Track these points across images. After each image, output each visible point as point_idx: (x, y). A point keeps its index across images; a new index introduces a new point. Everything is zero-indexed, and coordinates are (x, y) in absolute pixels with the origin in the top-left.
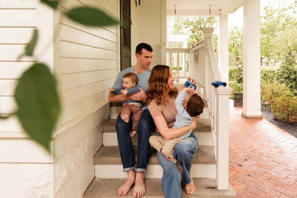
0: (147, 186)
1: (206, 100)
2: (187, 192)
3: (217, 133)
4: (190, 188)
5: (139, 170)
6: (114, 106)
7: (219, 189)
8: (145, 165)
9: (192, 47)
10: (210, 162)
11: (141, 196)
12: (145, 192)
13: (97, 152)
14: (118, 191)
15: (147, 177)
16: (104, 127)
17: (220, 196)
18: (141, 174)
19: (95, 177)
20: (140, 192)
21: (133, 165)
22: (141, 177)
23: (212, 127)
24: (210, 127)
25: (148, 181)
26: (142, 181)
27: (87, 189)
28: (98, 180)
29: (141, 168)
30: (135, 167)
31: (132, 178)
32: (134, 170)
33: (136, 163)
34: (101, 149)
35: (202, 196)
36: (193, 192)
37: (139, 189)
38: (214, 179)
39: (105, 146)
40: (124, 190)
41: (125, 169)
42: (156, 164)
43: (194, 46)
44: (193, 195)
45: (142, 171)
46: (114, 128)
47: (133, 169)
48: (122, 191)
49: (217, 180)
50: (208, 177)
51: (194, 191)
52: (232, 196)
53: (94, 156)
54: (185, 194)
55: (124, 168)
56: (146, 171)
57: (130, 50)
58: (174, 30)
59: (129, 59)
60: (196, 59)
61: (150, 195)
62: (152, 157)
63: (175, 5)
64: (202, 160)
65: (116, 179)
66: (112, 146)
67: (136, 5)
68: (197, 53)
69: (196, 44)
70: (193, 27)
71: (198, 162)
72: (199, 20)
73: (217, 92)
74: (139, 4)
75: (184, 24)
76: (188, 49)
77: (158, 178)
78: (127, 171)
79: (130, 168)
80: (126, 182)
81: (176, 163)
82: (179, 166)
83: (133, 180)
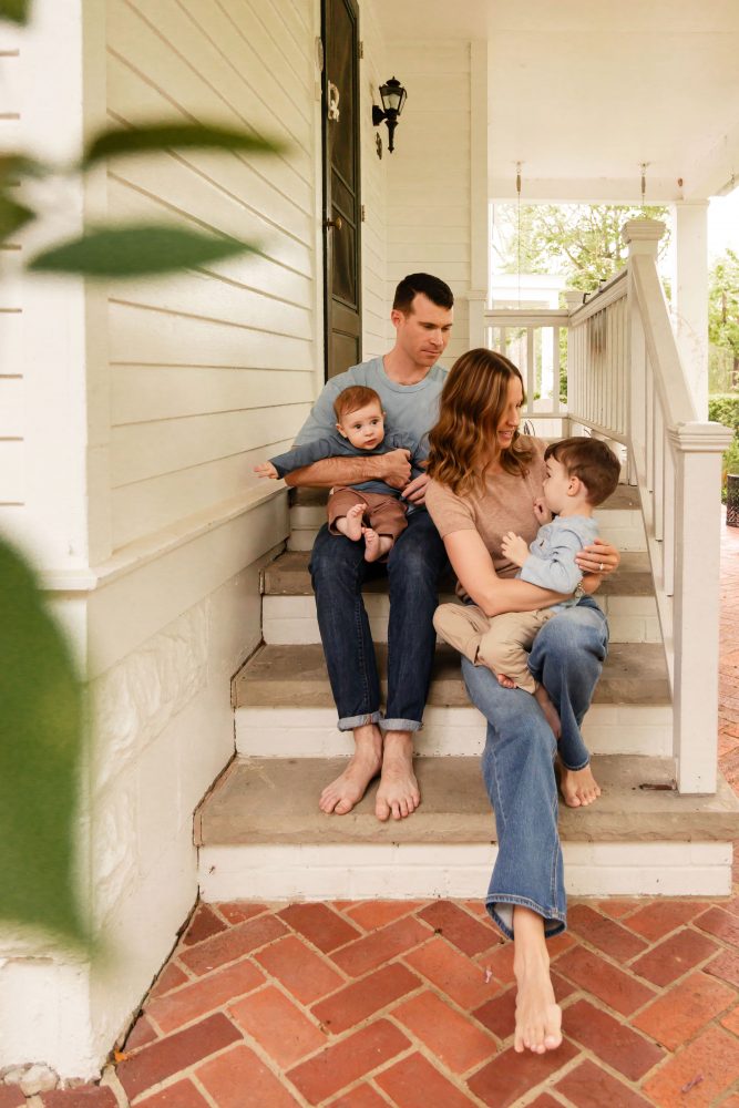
1: (634, 483)
2: (571, 801)
3: (676, 597)
4: (579, 789)
5: (396, 724)
6: (303, 505)
7: (683, 789)
8: (415, 706)
9: (582, 304)
10: (650, 697)
11: (404, 814)
12: (420, 803)
13: (244, 664)
14: (322, 800)
15: (425, 752)
16: (267, 574)
17: (688, 814)
18: (403, 738)
19: (236, 752)
20: (399, 800)
21: (372, 707)
22: (405, 752)
23: (657, 573)
24: (650, 575)
25: (428, 767)
26: (406, 764)
27: (207, 793)
28: (249, 763)
29: (401, 717)
30: (382, 714)
31: (372, 751)
32: (377, 725)
34: (257, 654)
35: (624, 814)
36: (591, 801)
37: (397, 789)
38: (662, 758)
39: (272, 646)
40: (342, 794)
41: (343, 720)
42: (456, 705)
43: (588, 298)
44: (589, 812)
45: (407, 729)
46: (306, 577)
47: (374, 720)
48: (335, 797)
49: (676, 760)
50: (642, 753)
51: (594, 798)
52: (730, 814)
53: (233, 677)
55: (340, 717)
56: (420, 730)
57: (358, 311)
58: (511, 259)
59: (354, 344)
60: (598, 344)
61: (438, 812)
62: (443, 679)
63: (519, 163)
64: (623, 691)
65: (312, 760)
66: (297, 646)
67: (379, 152)
68: (601, 324)
69: (597, 291)
70: (580, 250)
71: (606, 697)
72: (600, 225)
73: (680, 443)
74: (391, 149)
75: (550, 240)
76: (565, 313)
77: (466, 755)
78: (351, 729)
79: (363, 716)
80: (349, 769)
81: (533, 695)
82: (544, 705)
83: (376, 762)
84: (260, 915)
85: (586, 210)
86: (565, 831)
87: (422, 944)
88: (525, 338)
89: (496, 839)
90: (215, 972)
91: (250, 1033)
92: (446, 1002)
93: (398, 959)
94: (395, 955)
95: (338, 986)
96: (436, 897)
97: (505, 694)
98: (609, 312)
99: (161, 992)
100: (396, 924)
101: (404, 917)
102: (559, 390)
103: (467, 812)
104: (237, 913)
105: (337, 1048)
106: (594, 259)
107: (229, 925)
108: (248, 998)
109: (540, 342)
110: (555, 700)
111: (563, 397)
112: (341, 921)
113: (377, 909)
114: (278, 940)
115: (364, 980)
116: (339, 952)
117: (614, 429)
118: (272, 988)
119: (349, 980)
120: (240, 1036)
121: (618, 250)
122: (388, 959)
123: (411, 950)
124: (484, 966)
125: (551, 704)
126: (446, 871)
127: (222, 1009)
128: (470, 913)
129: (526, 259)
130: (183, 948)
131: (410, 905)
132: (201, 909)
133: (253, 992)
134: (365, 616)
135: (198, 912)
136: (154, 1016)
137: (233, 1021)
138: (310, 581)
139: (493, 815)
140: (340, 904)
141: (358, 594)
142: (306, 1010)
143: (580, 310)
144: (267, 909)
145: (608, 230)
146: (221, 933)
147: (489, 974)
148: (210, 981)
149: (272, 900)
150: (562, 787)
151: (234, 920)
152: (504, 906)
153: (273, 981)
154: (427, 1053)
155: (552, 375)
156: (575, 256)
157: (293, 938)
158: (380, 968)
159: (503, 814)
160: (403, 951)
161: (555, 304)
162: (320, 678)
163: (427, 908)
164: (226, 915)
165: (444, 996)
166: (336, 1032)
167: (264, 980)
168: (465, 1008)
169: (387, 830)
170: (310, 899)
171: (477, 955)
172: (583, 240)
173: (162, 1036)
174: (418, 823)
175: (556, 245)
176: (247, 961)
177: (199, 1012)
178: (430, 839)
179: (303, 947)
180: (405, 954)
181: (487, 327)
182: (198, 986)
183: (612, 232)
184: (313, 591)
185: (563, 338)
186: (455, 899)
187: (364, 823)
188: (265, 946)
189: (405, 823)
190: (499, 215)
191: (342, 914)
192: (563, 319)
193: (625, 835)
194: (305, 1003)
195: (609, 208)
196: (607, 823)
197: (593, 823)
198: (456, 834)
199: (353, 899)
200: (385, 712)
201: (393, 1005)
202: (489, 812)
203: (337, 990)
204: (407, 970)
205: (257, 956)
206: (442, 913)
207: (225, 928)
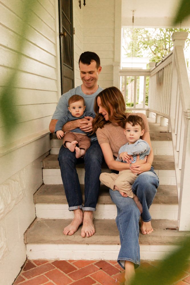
0: (96, 226)
1: (170, 132)
2: (143, 232)
3: (182, 170)
4: (146, 229)
5: (87, 209)
6: (55, 139)
7: (180, 229)
8: (94, 203)
9: (155, 67)
10: (171, 202)
11: (90, 235)
12: (95, 232)
13: (38, 190)
14: (64, 231)
16: (44, 162)
17: (181, 237)
18: (90, 213)
19: (36, 217)
20: (89, 231)
21: (80, 204)
22: (90, 217)
23: (176, 162)
24: (174, 163)
25: (97, 222)
26: (91, 221)
27: (28, 229)
28: (40, 220)
29: (89, 207)
30: (83, 206)
31: (80, 217)
32: (81, 209)
33: (84, 202)
34: (41, 187)
35: (161, 237)
36: (150, 233)
37: (88, 228)
38: (174, 221)
39: (46, 185)
40: (70, 229)
41: (71, 207)
42: (107, 204)
43: (157, 64)
44: (149, 236)
45: (91, 210)
46: (57, 162)
47: (80, 208)
48: (68, 230)
49: (179, 221)
50: (167, 219)
51: (151, 232)
53: (34, 194)
54: (141, 234)
55: (69, 207)
56: (95, 211)
57: (73, 70)
58: (129, 51)
59: (72, 83)
60: (160, 82)
61: (101, 235)
62: (103, 195)
63: (133, 11)
64: (163, 200)
65: (60, 220)
66: (55, 185)
67: (80, 6)
68: (162, 74)
69: (161, 62)
70: (155, 47)
71: (157, 202)
72: (163, 38)
73: (188, 116)
74: (84, 4)
75: (144, 44)
76: (148, 71)
77: (110, 219)
78: (73, 210)
79: (77, 206)
80: (72, 222)
81: (133, 199)
82: (137, 202)
83: (81, 220)
84: (45, 264)
85: (158, 31)
86: (141, 241)
87: (96, 272)
88: (133, 82)
89: (120, 243)
90: (33, 278)
93: (89, 276)
94: (88, 275)
95: (71, 282)
96: (100, 259)
97: (124, 199)
98: (165, 70)
99: (17, 283)
100: (88, 266)
101: (90, 265)
102: (145, 101)
103: (111, 235)
104: (39, 263)
106: (160, 50)
107: (37, 266)
109: (139, 84)
110: (141, 200)
111: (146, 103)
112: (71, 266)
113: (82, 262)
114: (52, 270)
115: (78, 281)
116: (70, 274)
117: (164, 113)
118: (51, 283)
119: (74, 281)
121: (170, 48)
122: (86, 276)
123: (92, 274)
124: (115, 278)
125: (139, 202)
126: (103, 252)
128: (111, 264)
129: (135, 52)
130: (23, 272)
131: (92, 261)
132: (28, 261)
133: (45, 283)
134: (77, 175)
135: (27, 262)
138: (58, 164)
139: (119, 236)
140: (70, 261)
141: (75, 168)
143: (154, 69)
144: (48, 262)
145: (166, 39)
146: (34, 268)
147: (116, 280)
148: (32, 280)
149: (50, 259)
150: (141, 228)
151: (38, 265)
152: (122, 261)
153: (50, 281)
155: (143, 95)
156: (153, 50)
157: (56, 270)
158: (83, 278)
159: (122, 235)
160: (90, 274)
161: (145, 67)
162: (62, 195)
163: (98, 262)
164: (36, 263)
167: (48, 280)
169: (85, 240)
170: (61, 259)
171: (113, 275)
172: (157, 44)
174: (94, 238)
175: (146, 46)
176: (43, 275)
178: (99, 243)
179: (60, 272)
180: (91, 274)
181: (120, 76)
182: (28, 282)
183: (168, 40)
184: (60, 167)
185: (147, 82)
186: (106, 260)
187: (77, 238)
188: (48, 272)
189: (90, 238)
190: (125, 34)
191: (71, 264)
192: (148, 73)
193: (160, 243)
195: (167, 31)
196: (155, 239)
197: (150, 239)
198: (107, 241)
199: (75, 259)
200: (84, 205)
202: (117, 235)
203: (70, 283)
204: (91, 279)
205: (45, 274)
206: (102, 264)
207: (35, 267)
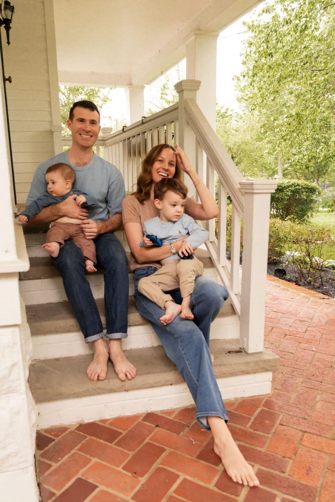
11: (133, 377)
20: (128, 371)
21: (101, 330)
37: (125, 366)
40: (99, 371)
48: (96, 373)
79: (98, 334)
84: (67, 432)
87: (153, 433)
90: (64, 460)
91: (101, 484)
92: (181, 455)
93: (147, 441)
94: (145, 439)
95: (128, 457)
96: (146, 412)
99: (43, 474)
100: (136, 426)
101: (136, 422)
104: (55, 433)
105: (147, 483)
107: (55, 438)
108: (89, 469)
112: (109, 429)
113: (122, 420)
114: (84, 441)
115: (138, 452)
116: (117, 442)
118: (96, 463)
119: (131, 454)
120: (96, 487)
122: (143, 441)
123: (150, 436)
124: (188, 437)
126: (150, 400)
127: (79, 475)
128: (165, 416)
130: (39, 452)
133: (89, 466)
136: (47, 485)
137: (88, 480)
140: (103, 421)
142: (120, 469)
144: (69, 428)
147: (193, 440)
148: (64, 464)
149: (69, 424)
151: (56, 436)
153: (95, 460)
154: (188, 478)
157: (90, 439)
158: (141, 446)
160: (147, 437)
163: (145, 417)
164: (50, 434)
165: (180, 453)
166: (142, 476)
167: (90, 460)
168: (193, 456)
170: (86, 421)
171: (181, 433)
173: (58, 493)
176: (76, 453)
177: (69, 479)
179: (99, 442)
180: (149, 438)
182: (60, 467)
186: (155, 411)
188: (80, 445)
191: (107, 425)
194: (118, 467)
199: (108, 418)
201: (159, 460)
203: (129, 459)
204: (154, 445)
205: (79, 450)
206: (153, 418)
207: (54, 440)
